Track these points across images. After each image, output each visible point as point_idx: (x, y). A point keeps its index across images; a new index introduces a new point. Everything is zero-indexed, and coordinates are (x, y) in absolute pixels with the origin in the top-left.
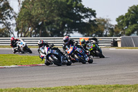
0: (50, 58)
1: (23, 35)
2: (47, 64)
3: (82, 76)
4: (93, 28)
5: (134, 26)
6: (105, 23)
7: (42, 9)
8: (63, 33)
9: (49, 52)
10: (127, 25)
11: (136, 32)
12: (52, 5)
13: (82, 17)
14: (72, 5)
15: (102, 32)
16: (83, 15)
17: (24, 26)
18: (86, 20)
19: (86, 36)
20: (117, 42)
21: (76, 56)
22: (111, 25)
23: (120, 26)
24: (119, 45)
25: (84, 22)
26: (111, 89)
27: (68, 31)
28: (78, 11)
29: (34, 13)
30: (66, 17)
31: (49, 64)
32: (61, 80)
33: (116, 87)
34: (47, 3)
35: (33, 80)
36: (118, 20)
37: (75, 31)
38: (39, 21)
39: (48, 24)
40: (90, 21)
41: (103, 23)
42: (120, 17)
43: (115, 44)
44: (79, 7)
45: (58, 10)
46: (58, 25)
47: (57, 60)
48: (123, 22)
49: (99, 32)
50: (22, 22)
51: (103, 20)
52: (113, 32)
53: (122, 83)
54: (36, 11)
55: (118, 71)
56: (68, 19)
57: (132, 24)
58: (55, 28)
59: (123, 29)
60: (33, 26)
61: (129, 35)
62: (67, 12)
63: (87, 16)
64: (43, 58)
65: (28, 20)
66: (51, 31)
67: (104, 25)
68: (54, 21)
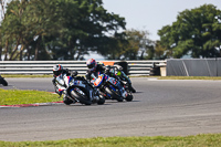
0: (73, 92)
1: (8, 57)
2: (68, 102)
3: (104, 122)
4: (120, 45)
5: (187, 42)
6: (141, 37)
7: (38, 15)
8: (74, 53)
9: (72, 84)
10: (176, 41)
11: (190, 52)
12: (55, 8)
13: (104, 29)
14: (87, 8)
15: (136, 53)
16: (105, 25)
17: (10, 43)
18: (109, 34)
19: (109, 59)
20: (159, 67)
21: (107, 89)
22: (150, 42)
23: (164, 42)
24: (163, 72)
25: (106, 37)
26: (149, 144)
27: (82, 50)
28: (98, 18)
29: (25, 22)
30: (78, 28)
31: (72, 102)
32: (69, 129)
33: (159, 140)
34: (47, 5)
35: (24, 129)
36: (161, 33)
37: (93, 50)
38: (34, 34)
39: (48, 39)
40: (116, 34)
41: (136, 37)
42: (164, 28)
43: (156, 72)
44: (99, 13)
45: (65, 17)
46: (64, 40)
47: (84, 95)
48: (169, 36)
49: (131, 51)
50: (6, 37)
51: (137, 33)
52: (154, 52)
53: (167, 134)
54: (30, 19)
55: (161, 115)
56: (81, 32)
57: (184, 39)
58: (59, 46)
59: (169, 48)
60: (24, 43)
61: (179, 56)
62: (79, 20)
63: (111, 27)
64: (61, 92)
65: (16, 33)
66: (54, 50)
67: (138, 41)
68: (58, 35)
